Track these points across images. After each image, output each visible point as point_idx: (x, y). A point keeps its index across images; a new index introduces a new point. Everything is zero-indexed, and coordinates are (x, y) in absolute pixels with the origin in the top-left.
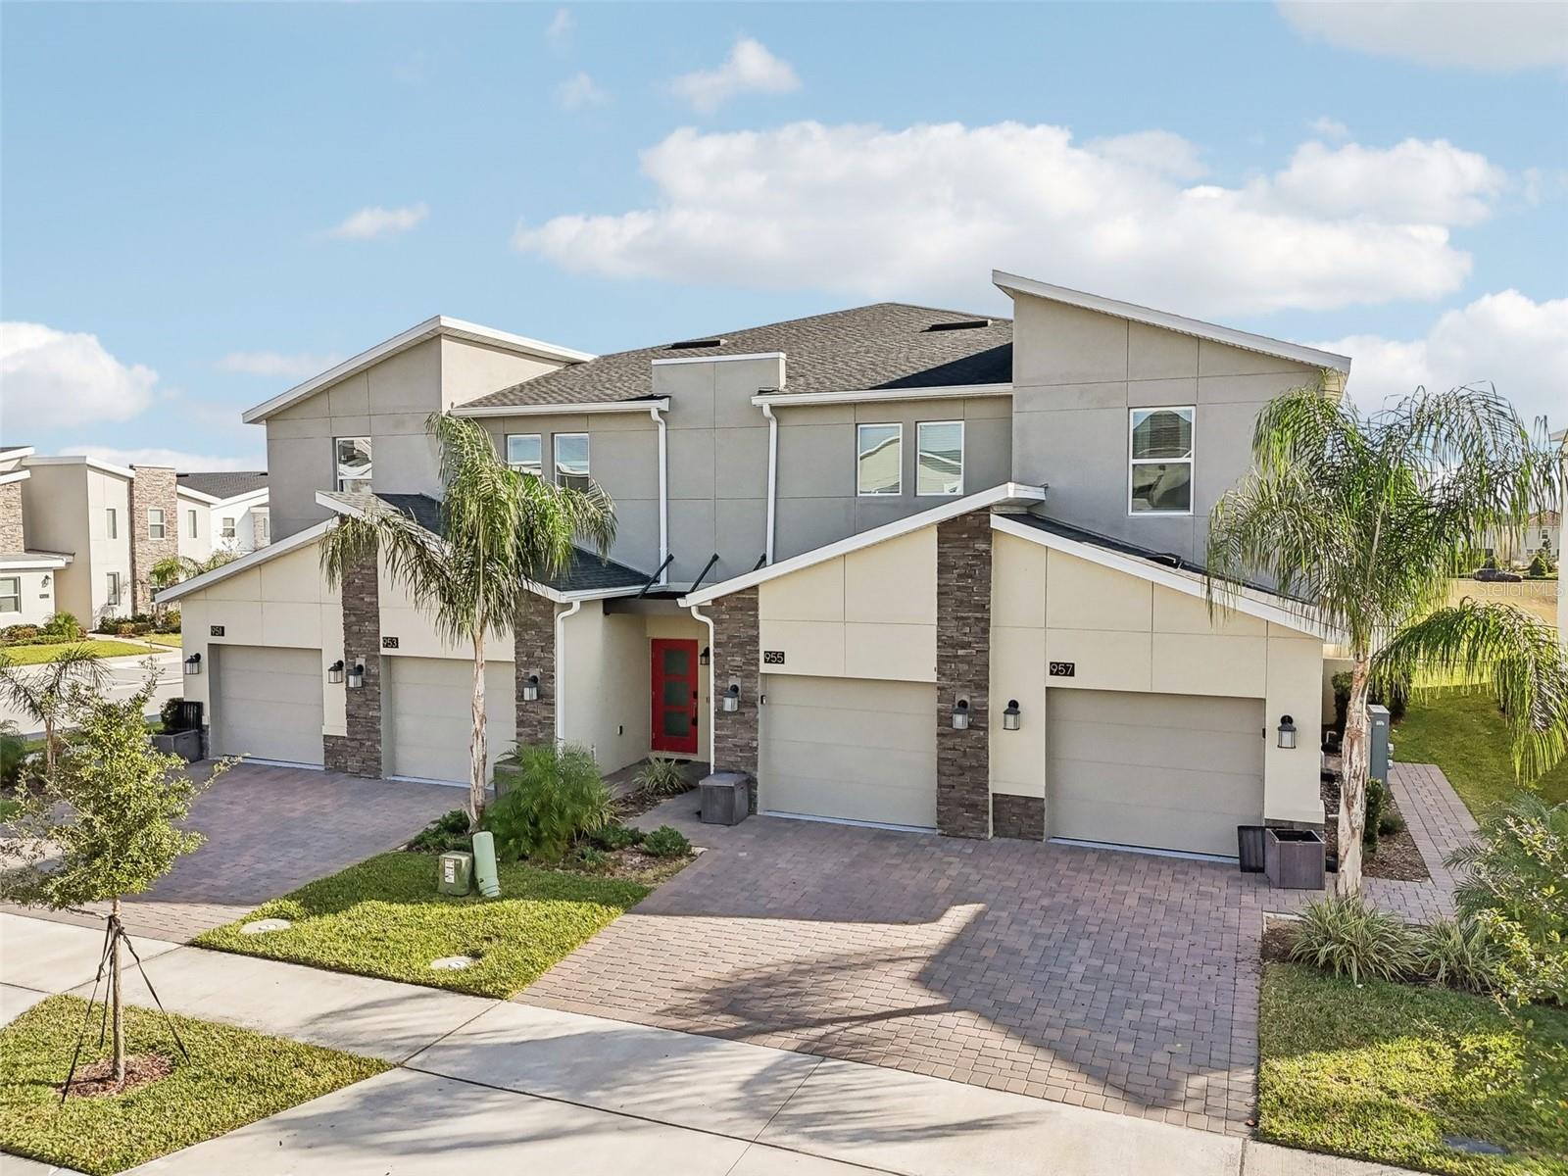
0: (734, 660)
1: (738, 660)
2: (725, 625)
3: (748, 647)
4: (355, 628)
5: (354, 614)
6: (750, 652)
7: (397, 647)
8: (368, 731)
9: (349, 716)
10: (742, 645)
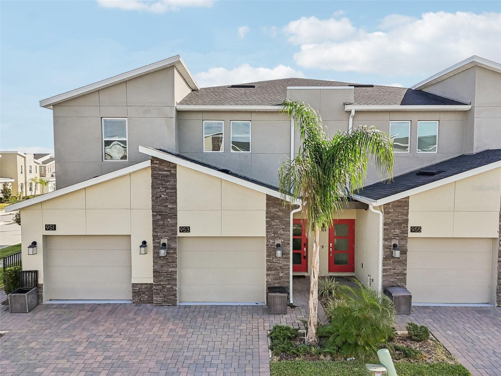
0: (395, 232)
1: (398, 231)
2: (390, 215)
3: (403, 225)
4: (161, 223)
5: (159, 215)
6: (404, 227)
7: (189, 232)
8: (168, 279)
9: (155, 271)
10: (400, 224)
